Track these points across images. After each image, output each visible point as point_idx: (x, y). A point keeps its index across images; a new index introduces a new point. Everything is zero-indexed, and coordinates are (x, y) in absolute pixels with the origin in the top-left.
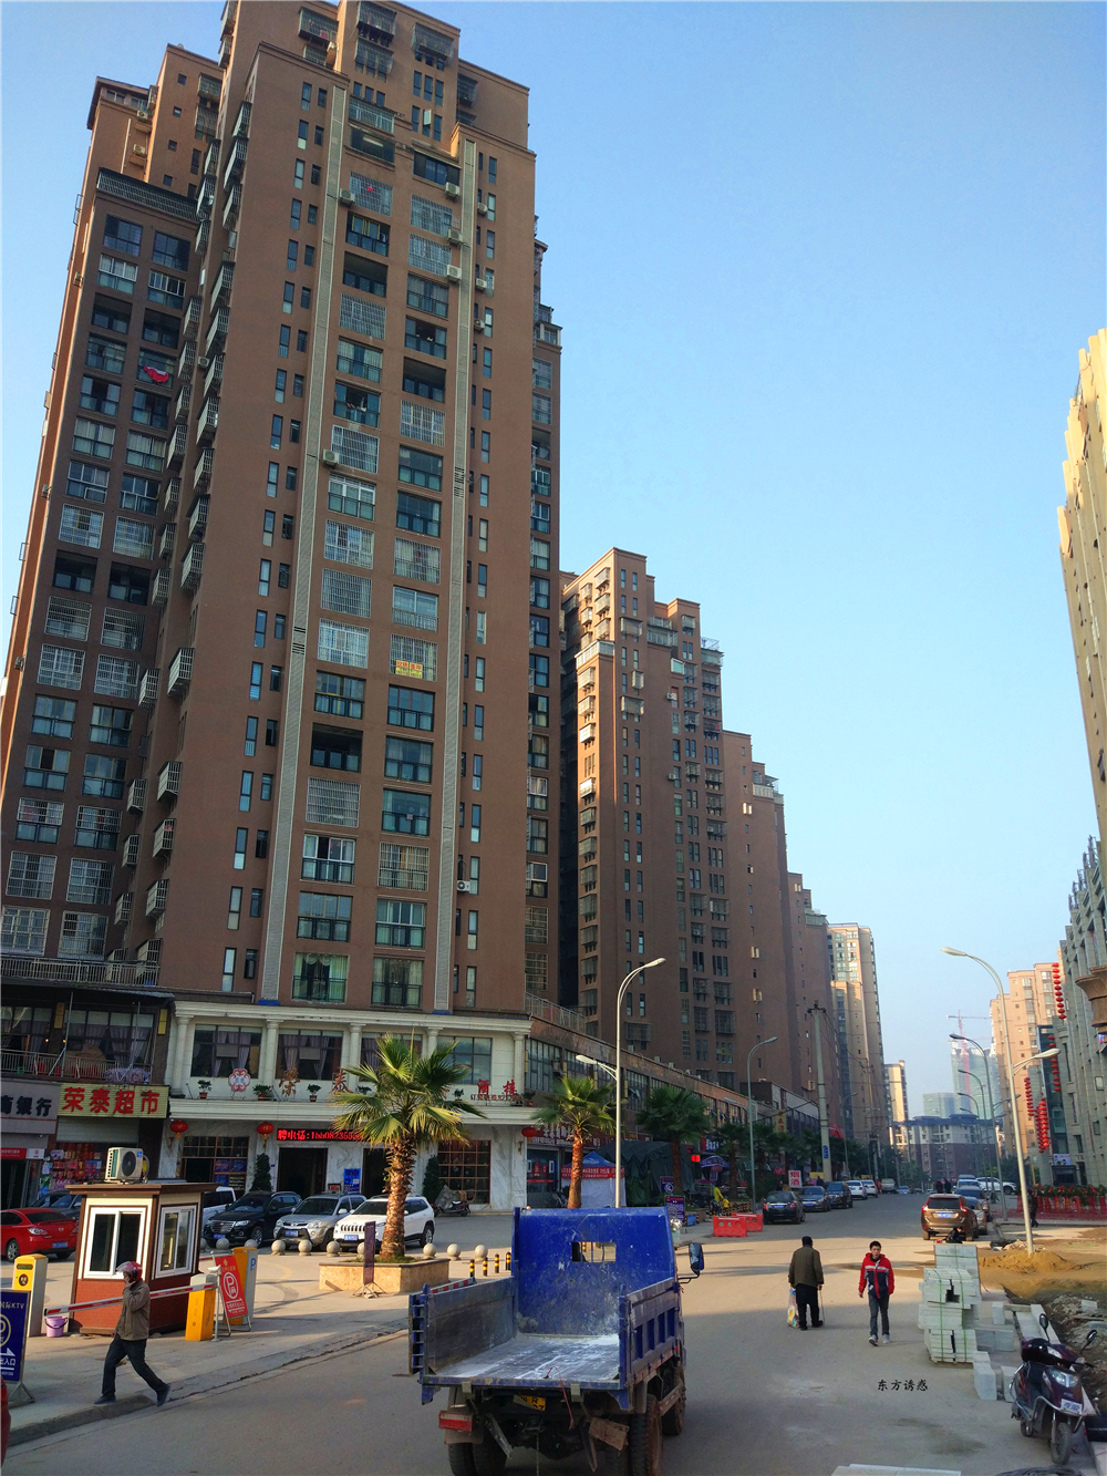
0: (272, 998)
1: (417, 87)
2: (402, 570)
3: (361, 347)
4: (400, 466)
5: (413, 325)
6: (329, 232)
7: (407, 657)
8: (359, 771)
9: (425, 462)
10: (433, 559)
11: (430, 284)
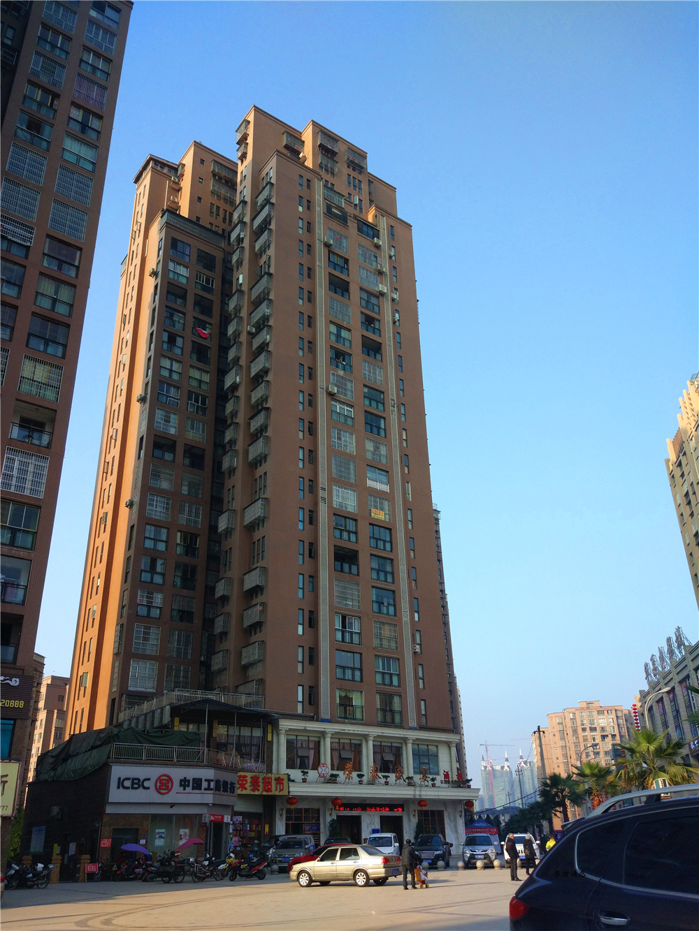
0: (326, 718)
1: (349, 183)
2: (369, 456)
3: (340, 327)
4: (365, 396)
5: (363, 316)
6: (320, 261)
7: (376, 507)
8: (358, 575)
9: (375, 394)
10: (383, 450)
11: (370, 294)
